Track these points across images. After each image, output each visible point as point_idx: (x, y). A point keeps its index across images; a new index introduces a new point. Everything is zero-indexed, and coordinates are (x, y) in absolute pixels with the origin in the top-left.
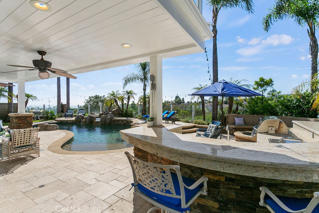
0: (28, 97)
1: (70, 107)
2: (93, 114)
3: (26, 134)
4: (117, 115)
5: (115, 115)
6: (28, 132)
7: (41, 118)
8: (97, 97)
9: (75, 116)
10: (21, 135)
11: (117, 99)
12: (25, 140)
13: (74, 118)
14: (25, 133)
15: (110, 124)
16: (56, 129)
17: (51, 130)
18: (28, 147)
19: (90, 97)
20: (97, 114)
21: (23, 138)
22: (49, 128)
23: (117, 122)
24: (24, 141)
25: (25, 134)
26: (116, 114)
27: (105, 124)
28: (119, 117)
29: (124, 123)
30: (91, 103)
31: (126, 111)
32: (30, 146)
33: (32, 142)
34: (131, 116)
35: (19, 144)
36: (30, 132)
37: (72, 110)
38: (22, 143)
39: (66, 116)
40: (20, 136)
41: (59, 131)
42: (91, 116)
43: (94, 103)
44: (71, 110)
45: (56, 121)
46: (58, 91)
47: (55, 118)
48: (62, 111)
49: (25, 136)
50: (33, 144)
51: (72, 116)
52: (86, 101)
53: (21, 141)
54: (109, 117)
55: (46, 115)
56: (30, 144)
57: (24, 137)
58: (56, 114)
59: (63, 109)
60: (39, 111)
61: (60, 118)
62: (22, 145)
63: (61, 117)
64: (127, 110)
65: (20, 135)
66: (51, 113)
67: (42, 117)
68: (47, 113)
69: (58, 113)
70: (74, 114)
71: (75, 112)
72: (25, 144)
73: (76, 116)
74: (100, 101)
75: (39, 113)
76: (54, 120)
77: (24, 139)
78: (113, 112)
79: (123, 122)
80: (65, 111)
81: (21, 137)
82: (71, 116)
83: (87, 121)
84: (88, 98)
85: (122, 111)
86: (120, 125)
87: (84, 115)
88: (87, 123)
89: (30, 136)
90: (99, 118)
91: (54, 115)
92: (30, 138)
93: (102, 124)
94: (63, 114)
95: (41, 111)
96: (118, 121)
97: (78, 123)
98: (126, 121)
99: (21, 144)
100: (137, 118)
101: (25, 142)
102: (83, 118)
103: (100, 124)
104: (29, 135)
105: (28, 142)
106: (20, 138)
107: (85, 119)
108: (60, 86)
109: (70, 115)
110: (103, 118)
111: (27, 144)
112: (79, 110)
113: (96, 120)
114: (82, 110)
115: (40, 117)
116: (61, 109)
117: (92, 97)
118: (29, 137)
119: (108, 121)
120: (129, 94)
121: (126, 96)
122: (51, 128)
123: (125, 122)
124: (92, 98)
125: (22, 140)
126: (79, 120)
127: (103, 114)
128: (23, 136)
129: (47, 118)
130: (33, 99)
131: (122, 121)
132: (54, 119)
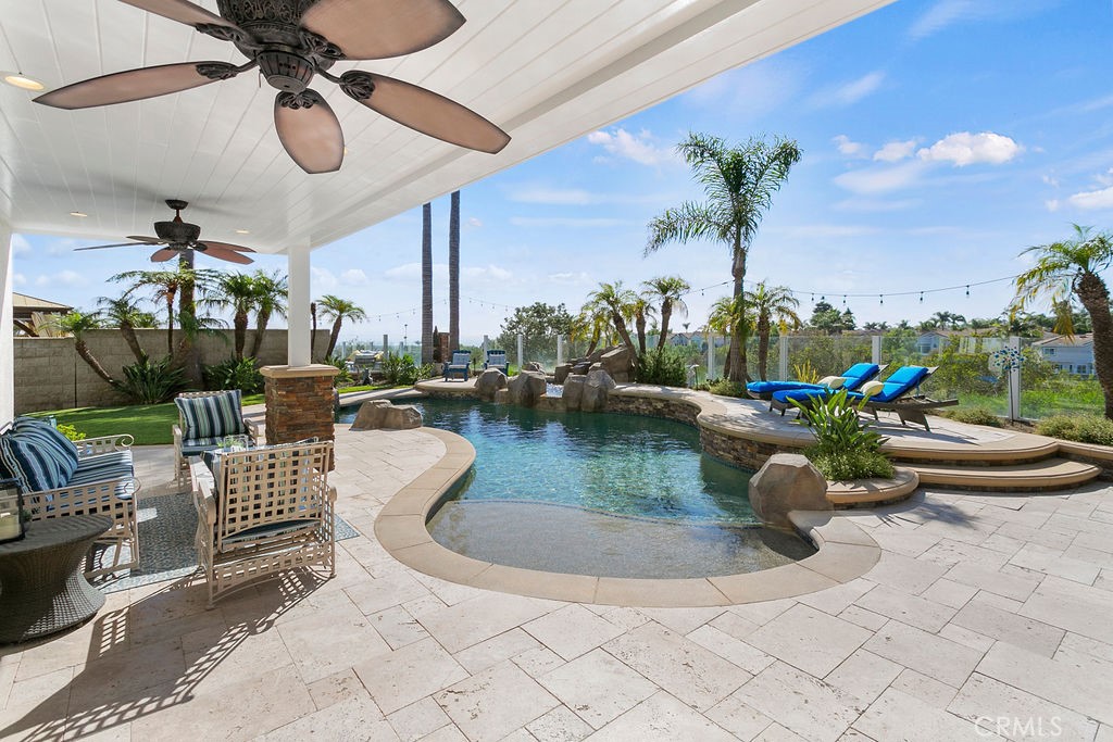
0: (342, 311)
1: (460, 343)
2: (533, 369)
3: (277, 471)
4: (622, 375)
5: (616, 376)
6: (284, 464)
7: (378, 377)
8: (539, 310)
9: (475, 374)
10: (257, 478)
11: (621, 313)
12: (275, 499)
13: (471, 383)
14: (272, 466)
15: (598, 408)
16: (416, 425)
17: (398, 428)
18: (288, 529)
19: (518, 310)
20: (546, 370)
21: (264, 491)
22: (391, 416)
23: (628, 402)
24: (271, 504)
25: (272, 471)
26: (617, 372)
27: (579, 409)
28: (630, 381)
29: (655, 408)
30: (523, 328)
31: (658, 362)
32: (294, 528)
33: (303, 510)
34: (678, 380)
35: (251, 517)
36: (295, 463)
37: (466, 352)
38: (263, 515)
39: (447, 374)
40: (253, 482)
41: (425, 435)
42: (530, 378)
43: (530, 329)
44: (462, 352)
45: (417, 388)
46: (424, 289)
47: (416, 380)
48: (437, 358)
49: (275, 480)
50: (307, 518)
51: (465, 374)
52: (505, 325)
53: (257, 502)
54: (594, 381)
55: (390, 371)
56: (295, 516)
57: (271, 485)
58: (418, 366)
59: (440, 348)
60: (372, 353)
61: (429, 378)
62: (263, 521)
63: (434, 375)
64: (660, 354)
65: (253, 474)
66: (406, 361)
67: (380, 374)
68: (393, 361)
69: (424, 363)
70: (471, 368)
71: (475, 363)
72: (274, 519)
73: (479, 373)
74: (549, 322)
75: (371, 361)
76: (411, 387)
77: (271, 495)
78: (607, 364)
79: (650, 404)
80: (444, 355)
81: (257, 487)
82: (462, 374)
83: (517, 394)
84: (512, 315)
85: (641, 360)
86: (638, 415)
87: (505, 371)
88: (517, 401)
89: (295, 482)
90: (555, 382)
91: (412, 370)
92: (294, 491)
93: (569, 410)
94: (439, 367)
95: (378, 356)
96: (631, 398)
97: (486, 400)
98: (661, 400)
99: (257, 516)
100: (705, 389)
101: (275, 509)
102: (501, 382)
103: (561, 408)
104: (290, 477)
105: (285, 507)
106: (252, 488)
107: (511, 385)
108: (431, 271)
109: (461, 370)
110: (571, 384)
111: (285, 517)
112: (488, 353)
113: (548, 394)
114: (496, 352)
115: (372, 374)
116: (433, 349)
117: (525, 310)
118: (289, 487)
119: (592, 399)
120: (669, 294)
121: (657, 302)
122: (400, 419)
123: (660, 405)
124: (524, 314)
125: (264, 501)
126: (488, 390)
127: (567, 370)
128: (264, 481)
129: (393, 380)
130: (355, 317)
131: (647, 399)
132: (412, 382)
